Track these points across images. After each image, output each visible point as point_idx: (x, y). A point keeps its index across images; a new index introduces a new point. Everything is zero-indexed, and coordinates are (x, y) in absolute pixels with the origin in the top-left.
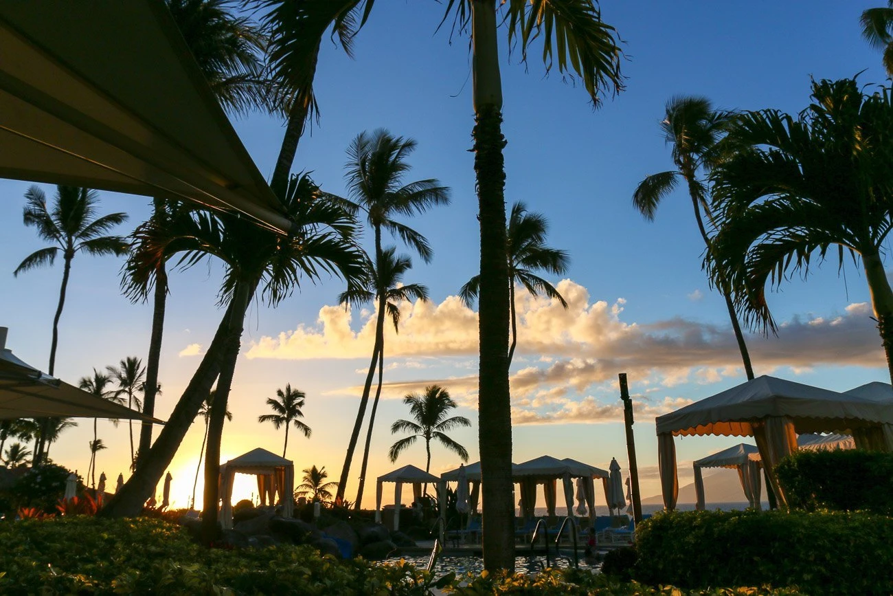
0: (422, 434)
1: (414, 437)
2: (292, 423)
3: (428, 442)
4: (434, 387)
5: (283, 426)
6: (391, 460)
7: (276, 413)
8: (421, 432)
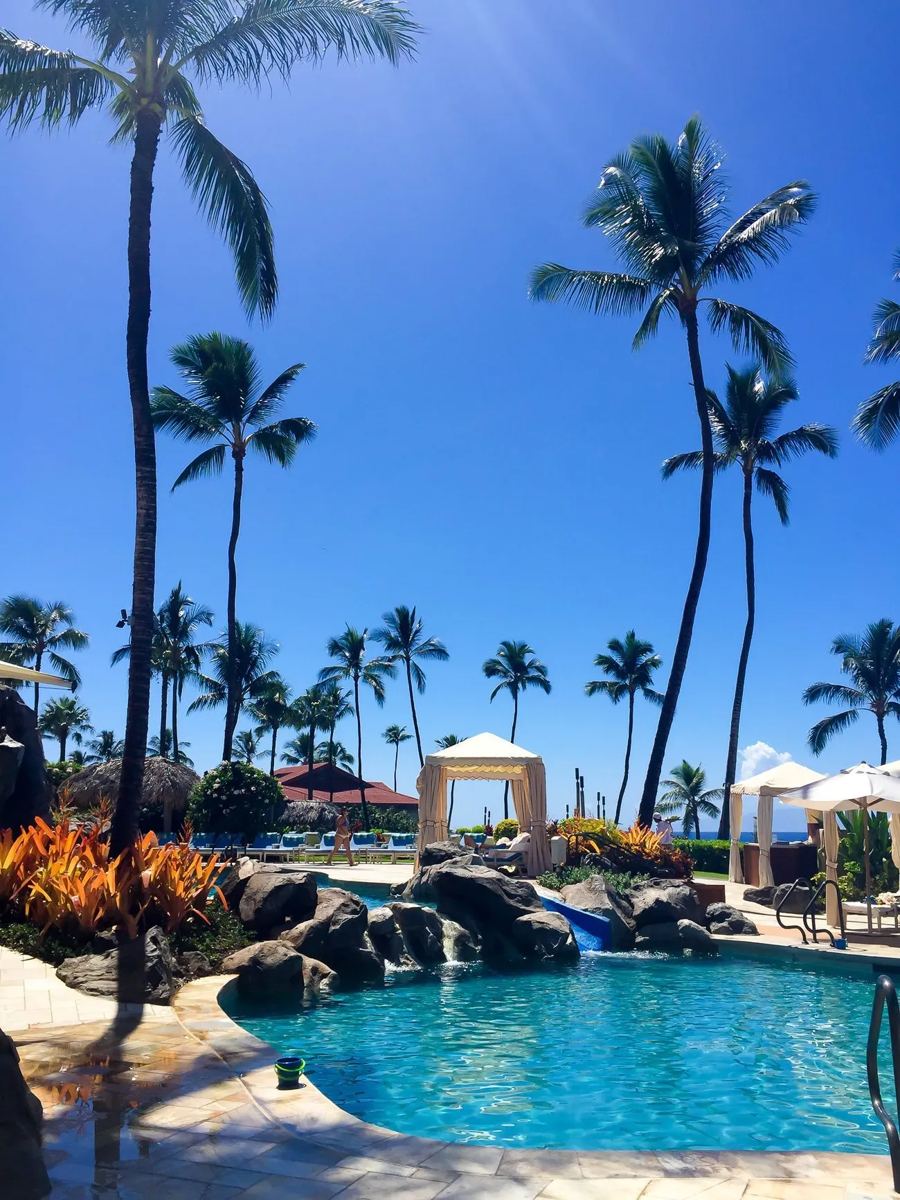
0: (868, 706)
1: (854, 713)
2: (639, 693)
3: (880, 721)
4: (882, 622)
5: (625, 699)
6: (812, 751)
7: (610, 678)
8: (867, 703)
